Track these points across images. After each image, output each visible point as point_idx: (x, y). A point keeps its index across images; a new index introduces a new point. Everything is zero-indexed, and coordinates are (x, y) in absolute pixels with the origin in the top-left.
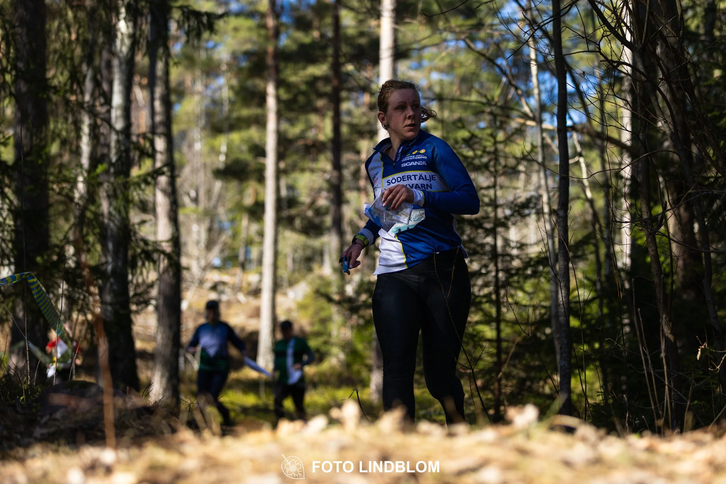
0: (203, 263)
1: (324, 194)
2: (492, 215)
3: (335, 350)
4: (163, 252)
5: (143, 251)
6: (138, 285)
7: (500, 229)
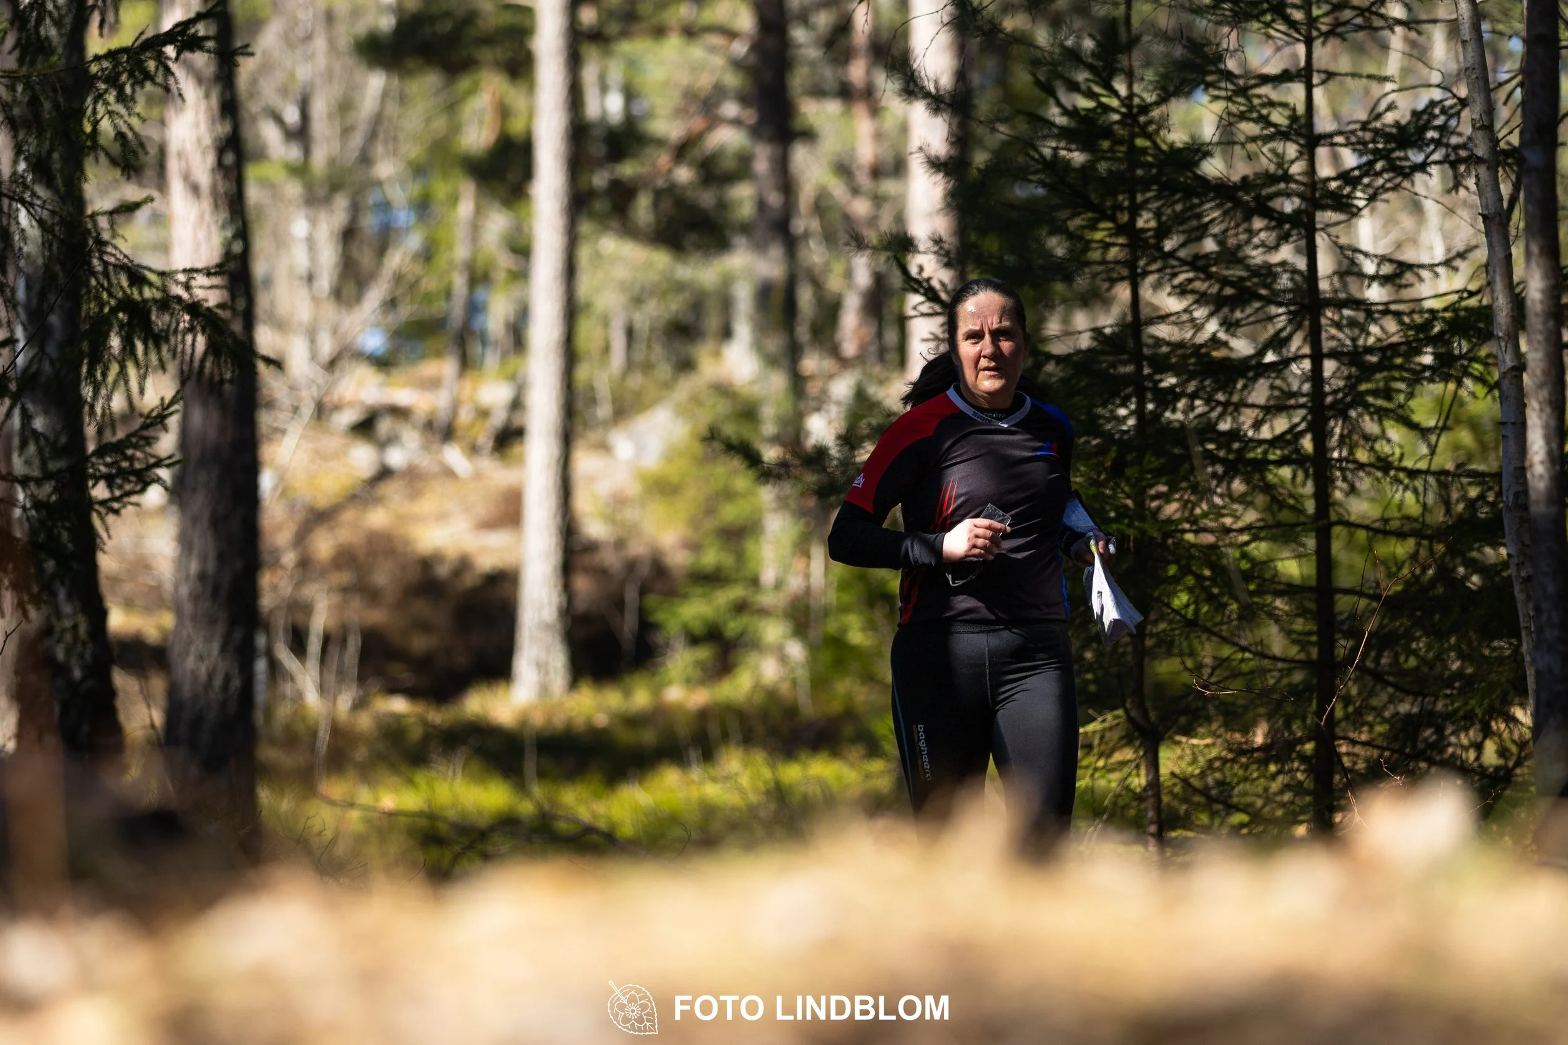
0: (327, 347)
1: (731, 109)
2: (1296, 169)
3: (773, 631)
4: (194, 308)
5: (127, 304)
6: (109, 421)
7: (1325, 216)
